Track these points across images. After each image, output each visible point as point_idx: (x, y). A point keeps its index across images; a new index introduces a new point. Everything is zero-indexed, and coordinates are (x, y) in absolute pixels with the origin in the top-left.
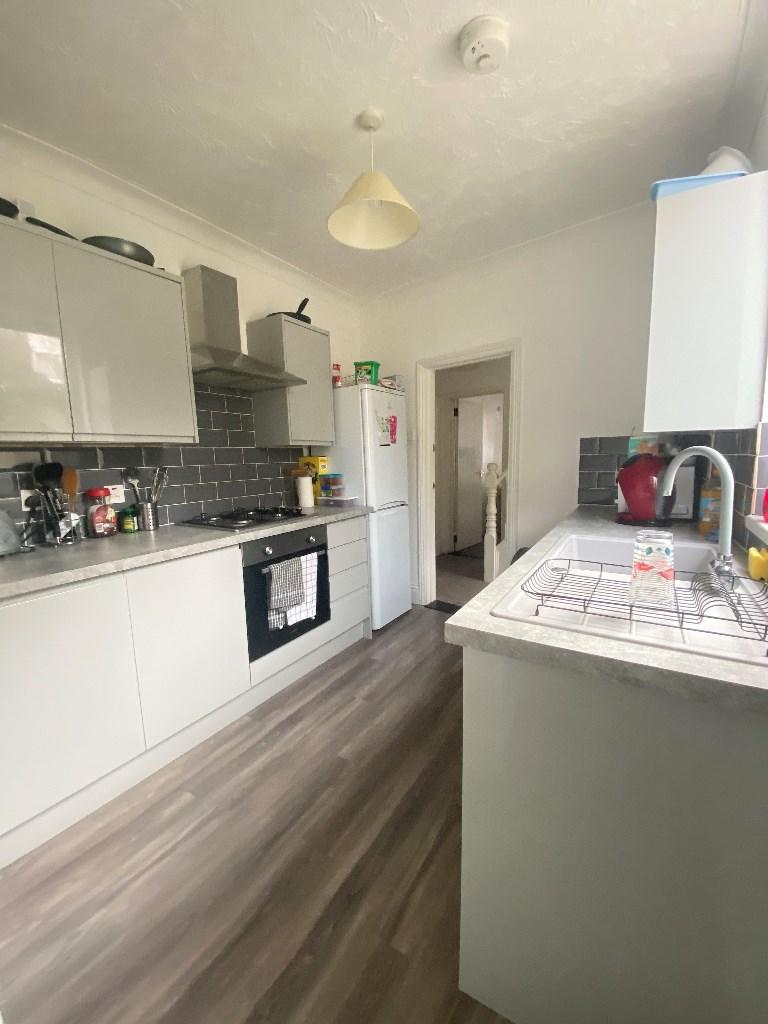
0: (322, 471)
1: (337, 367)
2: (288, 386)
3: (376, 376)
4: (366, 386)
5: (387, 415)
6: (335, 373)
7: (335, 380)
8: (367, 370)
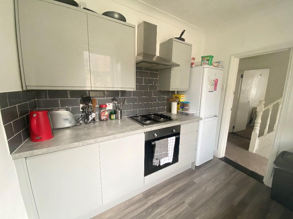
0: (182, 100)
1: (194, 59)
2: (173, 67)
3: (211, 62)
4: (206, 66)
5: (214, 78)
6: (193, 61)
7: (192, 64)
8: (207, 59)
